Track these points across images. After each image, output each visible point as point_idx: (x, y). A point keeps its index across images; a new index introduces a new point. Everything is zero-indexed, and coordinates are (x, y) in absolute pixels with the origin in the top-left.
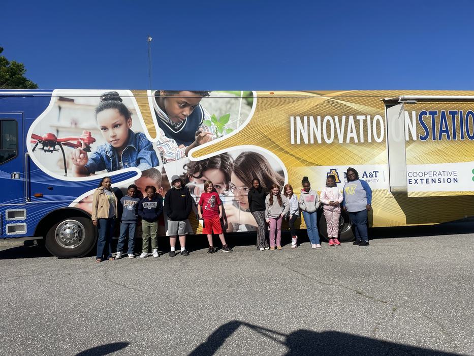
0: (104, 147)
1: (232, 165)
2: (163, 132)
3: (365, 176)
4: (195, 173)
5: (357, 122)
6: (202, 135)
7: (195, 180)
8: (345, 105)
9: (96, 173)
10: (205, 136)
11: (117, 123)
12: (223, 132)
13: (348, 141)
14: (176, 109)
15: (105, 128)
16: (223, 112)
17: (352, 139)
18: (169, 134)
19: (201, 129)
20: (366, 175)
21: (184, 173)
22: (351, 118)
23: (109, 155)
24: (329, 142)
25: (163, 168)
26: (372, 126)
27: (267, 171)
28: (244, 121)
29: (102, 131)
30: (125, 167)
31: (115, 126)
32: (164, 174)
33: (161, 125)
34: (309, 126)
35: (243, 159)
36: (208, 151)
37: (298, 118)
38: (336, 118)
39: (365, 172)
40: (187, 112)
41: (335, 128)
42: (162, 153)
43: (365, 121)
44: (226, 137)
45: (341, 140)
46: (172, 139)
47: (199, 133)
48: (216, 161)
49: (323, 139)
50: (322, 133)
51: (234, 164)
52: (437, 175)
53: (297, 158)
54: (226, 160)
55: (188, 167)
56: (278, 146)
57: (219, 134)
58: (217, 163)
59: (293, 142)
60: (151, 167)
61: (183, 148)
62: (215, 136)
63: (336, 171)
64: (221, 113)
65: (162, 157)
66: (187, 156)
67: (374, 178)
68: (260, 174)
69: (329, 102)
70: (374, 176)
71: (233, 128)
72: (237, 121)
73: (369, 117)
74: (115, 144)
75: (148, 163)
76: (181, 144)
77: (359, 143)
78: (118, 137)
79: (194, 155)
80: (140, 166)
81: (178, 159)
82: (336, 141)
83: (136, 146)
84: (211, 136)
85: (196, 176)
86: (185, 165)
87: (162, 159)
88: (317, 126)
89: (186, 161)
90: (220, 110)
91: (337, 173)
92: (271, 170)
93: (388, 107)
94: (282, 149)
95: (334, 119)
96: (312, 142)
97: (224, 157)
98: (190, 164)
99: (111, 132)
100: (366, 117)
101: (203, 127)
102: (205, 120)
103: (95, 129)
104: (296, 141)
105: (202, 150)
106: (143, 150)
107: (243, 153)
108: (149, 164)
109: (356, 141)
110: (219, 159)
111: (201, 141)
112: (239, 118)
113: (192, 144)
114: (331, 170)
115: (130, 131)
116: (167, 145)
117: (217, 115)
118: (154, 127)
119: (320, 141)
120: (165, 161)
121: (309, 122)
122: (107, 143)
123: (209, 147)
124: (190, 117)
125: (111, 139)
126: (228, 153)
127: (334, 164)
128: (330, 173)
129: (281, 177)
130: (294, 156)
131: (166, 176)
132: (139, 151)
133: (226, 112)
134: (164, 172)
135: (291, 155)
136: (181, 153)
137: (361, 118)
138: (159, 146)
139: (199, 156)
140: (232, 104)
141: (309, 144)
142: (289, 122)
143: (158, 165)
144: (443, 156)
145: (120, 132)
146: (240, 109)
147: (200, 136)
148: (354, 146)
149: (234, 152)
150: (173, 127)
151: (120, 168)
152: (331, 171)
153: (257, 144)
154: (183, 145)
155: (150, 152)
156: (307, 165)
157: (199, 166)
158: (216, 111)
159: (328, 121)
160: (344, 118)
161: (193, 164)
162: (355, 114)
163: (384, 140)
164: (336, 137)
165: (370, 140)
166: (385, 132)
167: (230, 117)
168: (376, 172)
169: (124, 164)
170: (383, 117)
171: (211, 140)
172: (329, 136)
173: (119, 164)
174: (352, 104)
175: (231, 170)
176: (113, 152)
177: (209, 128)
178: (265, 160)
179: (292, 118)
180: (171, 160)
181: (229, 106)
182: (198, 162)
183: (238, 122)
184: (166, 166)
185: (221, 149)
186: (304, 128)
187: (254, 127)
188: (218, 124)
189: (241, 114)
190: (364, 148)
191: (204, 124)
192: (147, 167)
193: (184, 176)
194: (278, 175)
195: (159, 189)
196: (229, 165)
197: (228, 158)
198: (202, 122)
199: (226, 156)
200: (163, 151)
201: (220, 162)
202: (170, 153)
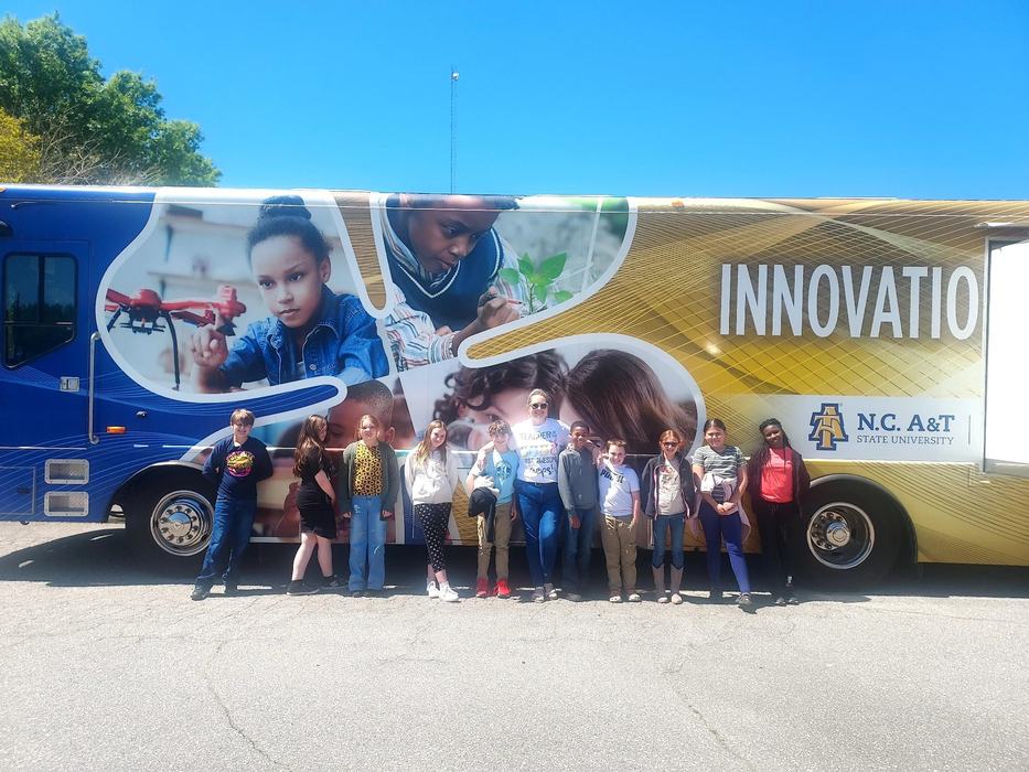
0: (264, 327)
1: (564, 381)
2: (403, 295)
3: (916, 428)
4: (473, 396)
5: (902, 284)
6: (495, 303)
7: (472, 414)
8: (873, 238)
10: (501, 307)
11: (297, 269)
12: (547, 300)
13: (875, 332)
14: (437, 241)
15: (267, 282)
18: (415, 300)
19: (492, 289)
20: (920, 424)
22: (887, 271)
23: (274, 344)
24: (822, 332)
25: (398, 381)
26: (944, 296)
27: (652, 402)
28: (600, 273)
29: (262, 289)
30: (311, 374)
31: (292, 276)
32: (399, 397)
33: (398, 277)
34: (770, 288)
35: (593, 366)
36: (508, 344)
37: (743, 269)
38: (846, 270)
39: (916, 417)
40: (461, 247)
41: (842, 296)
42: (396, 346)
43: (926, 283)
44: (555, 310)
45: (855, 329)
46: (421, 313)
47: (489, 299)
48: (526, 371)
49: (806, 324)
50: (805, 310)
51: (569, 379)
53: (733, 371)
54: (550, 370)
55: (457, 380)
56: (683, 338)
57: (537, 304)
58: (527, 375)
59: (725, 330)
60: (370, 378)
61: (447, 335)
62: (527, 308)
63: (837, 410)
64: (543, 251)
65: (397, 354)
66: (456, 355)
67: (942, 434)
68: (635, 408)
69: (830, 228)
70: (942, 427)
71: (571, 290)
72: (583, 273)
73: (937, 272)
74: (288, 318)
75: (364, 368)
76: (444, 324)
77: (906, 339)
78: (297, 303)
79: (472, 354)
80: (343, 374)
81: (434, 361)
82: (841, 331)
83: (337, 326)
84: (516, 307)
85: (474, 404)
86: (449, 377)
87: (397, 360)
90: (543, 243)
91: (840, 415)
92: (663, 401)
93: (995, 245)
94: (694, 348)
95: (840, 275)
96: (777, 331)
97: (546, 361)
98: (461, 374)
99: (280, 292)
100: (930, 271)
101: (498, 286)
102: (505, 266)
103: (246, 282)
104: (733, 327)
105: (492, 343)
106: (354, 336)
107: (593, 354)
108: (366, 370)
109: (898, 333)
110: (533, 366)
111: (491, 320)
112: (590, 264)
113: (470, 326)
114: (824, 406)
115: (325, 291)
116: (410, 325)
117: (533, 255)
118: (381, 283)
119: (797, 330)
120: (403, 365)
121: (770, 279)
122: (271, 316)
123: (509, 336)
124: (469, 260)
125: (282, 308)
127: (831, 389)
128: (821, 414)
130: (726, 366)
131: (404, 401)
132: (344, 337)
133: (556, 249)
134: (399, 389)
135: (719, 362)
136: (443, 347)
137: (914, 273)
138: (390, 328)
139: (484, 356)
140: (574, 230)
141: (769, 338)
142: (719, 278)
143: (386, 373)
145: (302, 292)
146: (592, 243)
147: (489, 306)
148: (890, 346)
149: (574, 349)
150: (426, 284)
151: (298, 376)
152: (823, 409)
153: (633, 332)
154: (446, 328)
155: (369, 342)
156: (758, 391)
158: (533, 245)
159: (824, 280)
160: (868, 270)
161: (469, 376)
162: (899, 261)
163: (976, 334)
164: (843, 320)
165: (936, 334)
166: (982, 311)
167: (567, 262)
168: (947, 417)
169: (308, 369)
170: (978, 272)
171: (517, 317)
173: (297, 368)
174: (893, 235)
175: (562, 393)
176: (285, 338)
177: (512, 287)
178: (648, 372)
179: (727, 269)
180: (418, 364)
181: (564, 234)
182: (482, 371)
183: (586, 275)
185: (538, 341)
186: (756, 293)
187: (625, 288)
188: (535, 278)
189: (594, 255)
190: (918, 353)
191: (500, 279)
192: (360, 378)
193: (446, 403)
194: (682, 412)
195: (386, 430)
196: (557, 382)
197: (556, 364)
198: (497, 273)
199: (550, 358)
200: (399, 341)
201: (536, 372)
202: (416, 346)
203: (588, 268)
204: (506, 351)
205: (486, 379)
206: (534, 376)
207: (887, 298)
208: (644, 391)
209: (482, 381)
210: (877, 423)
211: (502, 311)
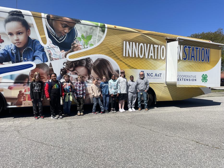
0: (10, 47)
1: (92, 65)
2: (51, 41)
3: (156, 76)
4: (70, 68)
5: (154, 48)
6: (76, 45)
7: (70, 72)
8: (149, 39)
9: (4, 63)
10: (77, 46)
11: (20, 31)
12: (88, 45)
13: (150, 57)
14: (60, 28)
15: (11, 34)
16: (88, 34)
17: (151, 56)
18: (55, 43)
19: (75, 42)
20: (156, 75)
21: (63, 68)
22: (152, 45)
23: (13, 52)
24: (141, 57)
25: (51, 64)
26: (160, 51)
27: (110, 70)
28: (99, 40)
29: (9, 36)
30: (25, 61)
31: (18, 33)
32: (51, 68)
33: (50, 36)
34: (132, 47)
35: (98, 62)
36: (79, 56)
37: (127, 42)
38: (145, 44)
39: (156, 74)
40: (67, 30)
41: (144, 50)
42: (50, 54)
43: (158, 48)
44: (90, 48)
45: (147, 57)
46: (56, 46)
47: (74, 44)
48: (83, 62)
49: (138, 55)
50: (138, 52)
52: (189, 77)
53: (126, 64)
54: (89, 62)
55: (66, 64)
56: (117, 57)
57: (86, 46)
58: (84, 63)
59: (124, 55)
60: (43, 62)
61: (64, 52)
62: (83, 47)
63: (143, 72)
64: (87, 34)
65: (50, 57)
66: (66, 58)
67: (160, 77)
68: (107, 71)
69: (143, 36)
70: (160, 76)
71: (93, 44)
72: (96, 40)
73: (159, 46)
74: (18, 45)
75: (41, 59)
76: (62, 50)
77: (155, 59)
78: (20, 41)
79: (70, 57)
80: (35, 61)
81: (60, 59)
82: (144, 57)
83: (33, 48)
84: (81, 47)
85: (71, 70)
86: (64, 63)
87: (50, 58)
88: (136, 48)
89: (65, 60)
90: (87, 32)
92: (113, 70)
93: (168, 42)
94: (119, 59)
95: (144, 45)
96: (133, 56)
97: (88, 60)
98: (67, 62)
99: (15, 37)
100: (158, 46)
101: (76, 41)
102: (78, 37)
103: (4, 34)
104: (126, 55)
105: (75, 55)
106: (38, 51)
107: (98, 59)
108: (41, 60)
109: (153, 58)
110: (85, 61)
111: (75, 49)
113: (69, 50)
115: (29, 38)
116: (54, 49)
117: (84, 34)
118: (45, 37)
119: (137, 56)
120: (52, 60)
121: (132, 45)
122: (12, 44)
123: (79, 53)
124: (69, 34)
125: (16, 42)
126: (90, 58)
127: (143, 68)
130: (124, 63)
131: (52, 69)
132: (35, 51)
133: (90, 34)
134: (51, 66)
135: (123, 62)
136: (62, 55)
137: (156, 46)
138: (48, 50)
139: (73, 58)
140: (94, 30)
141: (132, 57)
142: (123, 44)
143: (47, 61)
144: (191, 68)
145: (21, 38)
146: (98, 33)
147: (74, 46)
148: (152, 60)
149: (94, 58)
150: (58, 39)
151: (21, 61)
153: (106, 55)
154: (63, 51)
155: (42, 53)
156: (130, 68)
157: (73, 64)
158: (84, 32)
159: (142, 46)
160: (149, 45)
161: (69, 63)
162: (154, 44)
163: (165, 59)
164: (145, 55)
165: (159, 58)
166: (166, 54)
167: (92, 37)
168: (161, 74)
169: (24, 59)
170: (165, 47)
171: (81, 49)
172: (141, 54)
173: (21, 59)
174: (153, 38)
175: (91, 68)
176: (17, 50)
177: (79, 42)
178: (110, 64)
179: (125, 42)
180: (56, 59)
181: (92, 30)
182: (73, 62)
183: (97, 40)
184: (52, 62)
185: (86, 55)
186: (130, 48)
187: (105, 45)
188: (85, 40)
189: (98, 36)
190: (156, 62)
191: (77, 39)
192: (40, 62)
193: (64, 69)
194: (116, 73)
195: (47, 76)
196: (90, 65)
197: (90, 61)
198: (76, 38)
199: (89, 59)
200: (51, 53)
201: (86, 63)
202: (55, 55)
203: (97, 39)
204: (78, 57)
205: (74, 64)
206: (85, 64)
207: (152, 51)
208: (109, 68)
209: (72, 64)
210: (150, 75)
211: (77, 47)
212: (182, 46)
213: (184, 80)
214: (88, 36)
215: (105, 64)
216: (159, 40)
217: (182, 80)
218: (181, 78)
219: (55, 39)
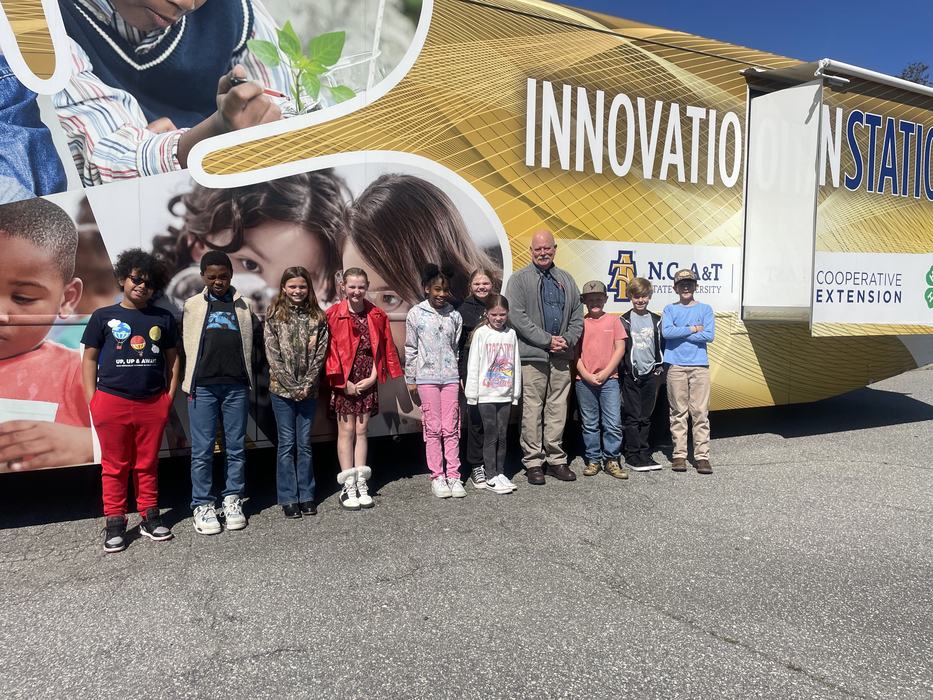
1: (347, 215)
2: (86, 59)
4: (216, 230)
5: (686, 122)
6: (244, 91)
8: (663, 70)
10: (253, 98)
12: (321, 97)
13: (663, 175)
16: (322, 23)
17: (673, 168)
18: (107, 68)
19: (239, 69)
22: (675, 108)
24: (621, 171)
25: (85, 203)
26: (717, 141)
27: (454, 246)
28: (390, 67)
32: (87, 228)
33: (76, 27)
34: (574, 115)
35: (384, 197)
36: (267, 155)
37: (548, 86)
38: (641, 102)
39: (694, 265)
41: (637, 133)
42: (79, 142)
43: (704, 124)
44: (331, 112)
45: (648, 173)
46: (121, 93)
47: (235, 84)
48: (292, 196)
49: (606, 160)
50: (605, 144)
51: (353, 212)
52: (868, 281)
53: (539, 210)
54: (328, 196)
55: (188, 206)
56: (488, 167)
57: (307, 101)
59: (530, 161)
60: (30, 195)
61: (168, 134)
62: (293, 105)
63: (631, 257)
64: (313, 22)
65: (79, 157)
66: (184, 166)
67: (712, 282)
68: (435, 253)
69: (627, 52)
70: (713, 276)
71: (353, 87)
72: (367, 64)
73: (713, 113)
75: (18, 176)
76: (161, 115)
77: (687, 186)
79: (211, 165)
81: (147, 173)
82: (636, 171)
84: (276, 101)
85: (219, 243)
86: (176, 200)
87: (80, 167)
88: (594, 121)
89: (178, 182)
90: (313, 12)
91: (633, 263)
92: (468, 244)
93: (754, 94)
94: (499, 179)
95: (635, 107)
96: (580, 166)
97: (322, 185)
98: (194, 195)
100: (708, 113)
101: (248, 65)
102: (257, 37)
104: (538, 158)
105: (242, 151)
107: (384, 179)
108: (22, 181)
109: (682, 178)
110: (304, 190)
111: (239, 117)
112: (376, 54)
113: (207, 123)
114: (621, 252)
116: (103, 111)
117: (299, 25)
118: (45, 33)
119: (598, 168)
120: (93, 178)
121: (574, 104)
123: (267, 143)
126: (338, 172)
127: (627, 235)
128: (618, 262)
129: (493, 267)
130: (531, 204)
131: (97, 236)
133: (331, 24)
134: (87, 216)
135: (524, 199)
136: (162, 151)
137: (696, 113)
138: (65, 113)
139: (231, 171)
141: (572, 173)
142: (523, 95)
143: (60, 186)
144: (881, 236)
146: (379, 24)
147: (235, 96)
148: (676, 191)
149: (358, 171)
150: (128, 45)
152: (620, 257)
153: (429, 154)
154: (167, 122)
155: (25, 133)
157: (228, 208)
158: (298, 12)
159: (622, 110)
160: (659, 105)
161: (208, 200)
162: (687, 99)
163: (739, 183)
164: (638, 160)
165: (710, 180)
166: (742, 160)
167: (347, 46)
168: (717, 266)
170: (742, 119)
171: (277, 116)
174: (680, 69)
175: (345, 231)
177: (268, 70)
178: (450, 208)
179: (532, 84)
180: (119, 175)
182: (227, 194)
183: (372, 67)
184: (95, 194)
185: (310, 155)
186: (561, 119)
187: (420, 94)
188: (304, 61)
189: (382, 40)
190: (698, 200)
191: (251, 54)
192: (12, 194)
193: (171, 240)
194: (487, 259)
195: (65, 283)
196: (338, 215)
197: (336, 189)
198: (245, 46)
199: (328, 180)
200: (83, 136)
201: (308, 200)
202: (115, 146)
203: (374, 58)
204: (264, 166)
205: (235, 207)
206: (307, 205)
207: (674, 139)
208: (445, 232)
209: (228, 210)
210: (664, 273)
211: (254, 103)
212: (839, 112)
213: (844, 295)
214: (318, 35)
215: (423, 206)
216: (713, 82)
217: (836, 295)
218: (835, 287)
219: (113, 44)
